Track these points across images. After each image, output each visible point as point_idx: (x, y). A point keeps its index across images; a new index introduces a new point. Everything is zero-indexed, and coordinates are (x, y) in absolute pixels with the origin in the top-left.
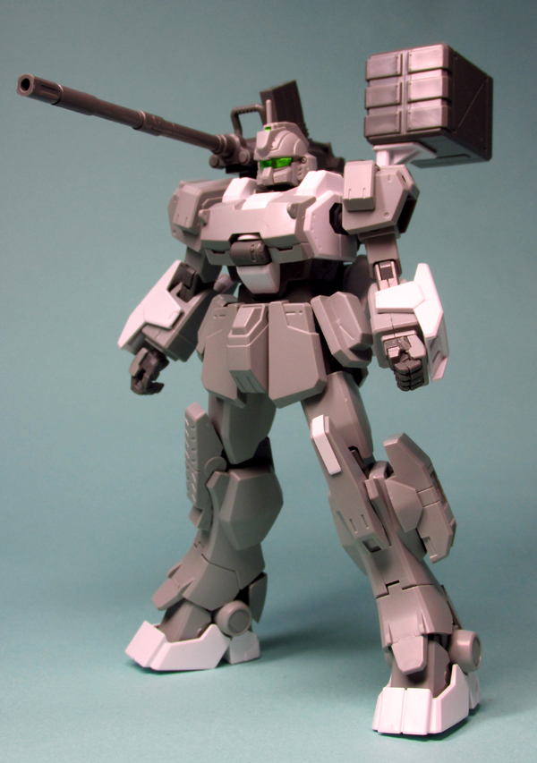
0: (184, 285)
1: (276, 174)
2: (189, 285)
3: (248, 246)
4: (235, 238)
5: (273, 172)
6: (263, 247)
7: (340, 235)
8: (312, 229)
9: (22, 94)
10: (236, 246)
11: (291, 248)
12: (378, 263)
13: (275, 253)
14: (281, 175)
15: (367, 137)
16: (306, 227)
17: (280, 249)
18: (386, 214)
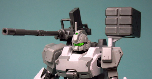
0: (46, 76)
1: (79, 48)
2: (48, 76)
3: (72, 73)
4: (67, 70)
5: (78, 47)
6: (77, 74)
7: (99, 67)
8: (92, 69)
9: (5, 35)
10: (68, 73)
11: (86, 75)
12: (112, 77)
13: (80, 76)
14: (81, 49)
15: (106, 34)
16: (91, 69)
17: (82, 75)
18: (115, 64)
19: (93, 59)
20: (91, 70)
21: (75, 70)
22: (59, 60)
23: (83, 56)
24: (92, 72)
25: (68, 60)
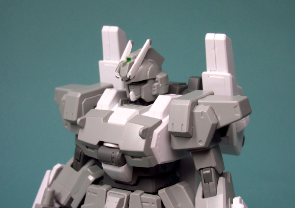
6: (120, 155)
8: (156, 146)
11: (141, 158)
12: (202, 169)
16: (153, 145)
17: (133, 157)
19: (160, 122)
20: (154, 148)
21: (117, 145)
22: (87, 118)
23: (141, 112)
24: (155, 154)
25: (106, 119)
